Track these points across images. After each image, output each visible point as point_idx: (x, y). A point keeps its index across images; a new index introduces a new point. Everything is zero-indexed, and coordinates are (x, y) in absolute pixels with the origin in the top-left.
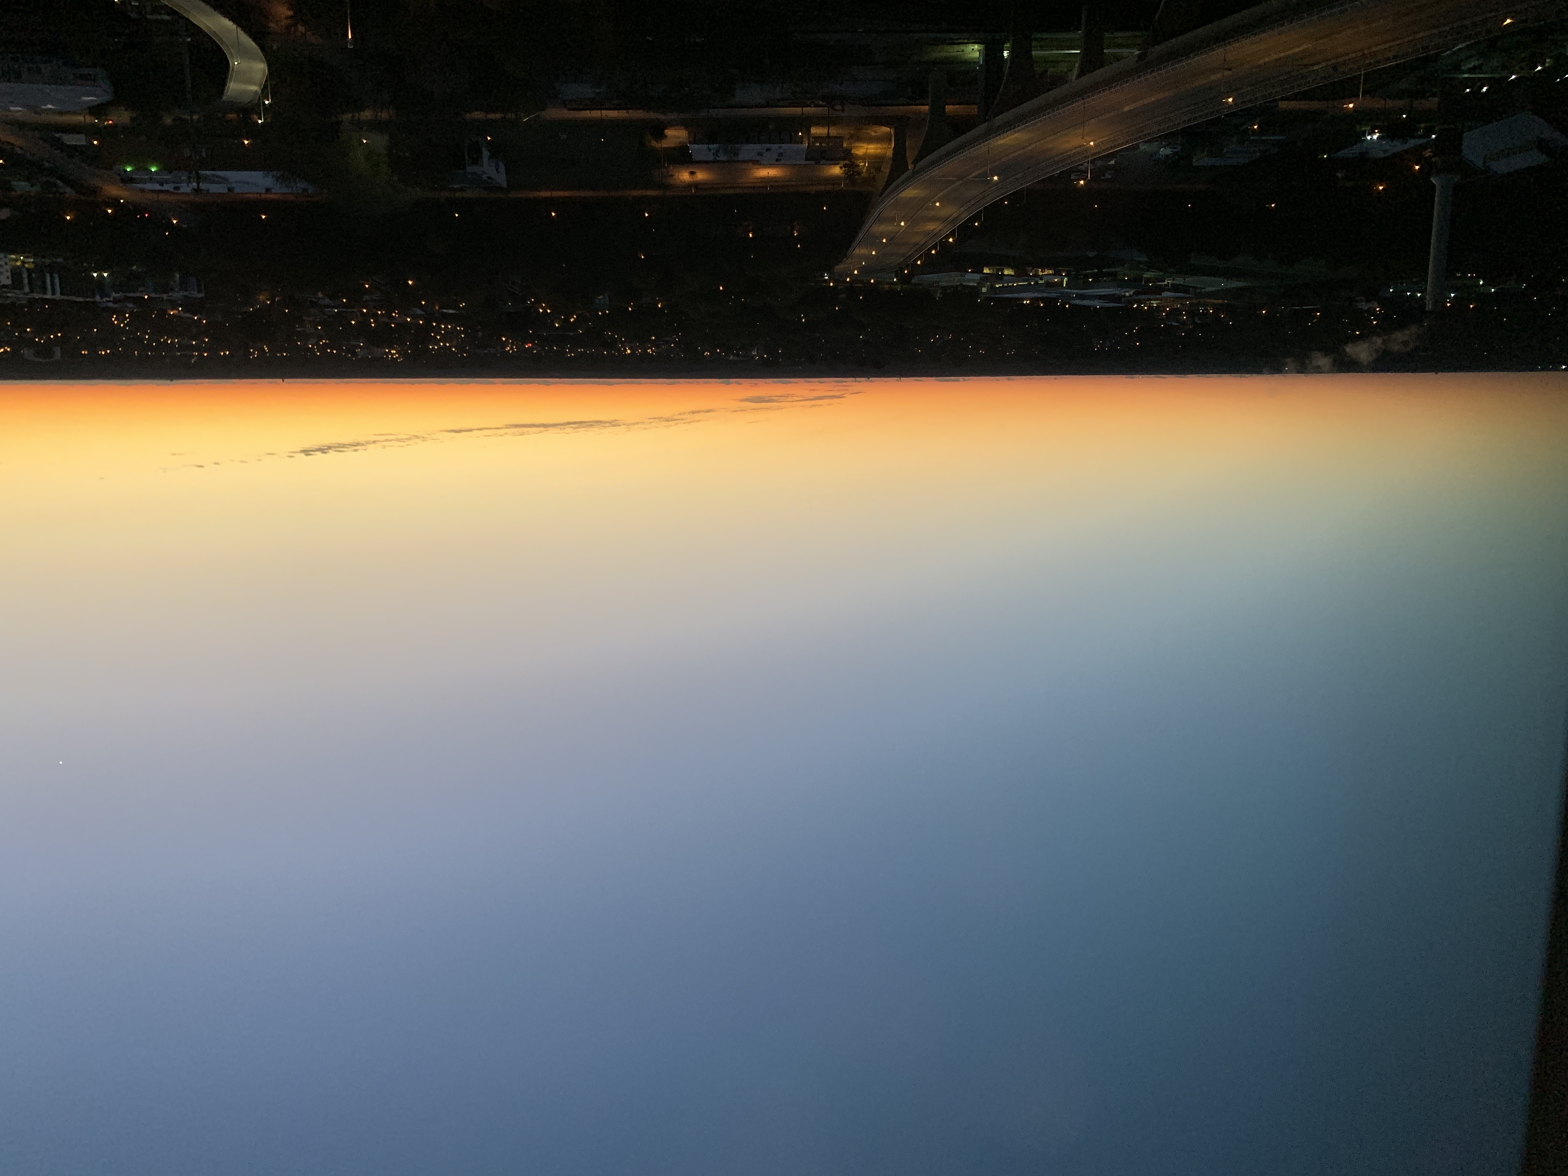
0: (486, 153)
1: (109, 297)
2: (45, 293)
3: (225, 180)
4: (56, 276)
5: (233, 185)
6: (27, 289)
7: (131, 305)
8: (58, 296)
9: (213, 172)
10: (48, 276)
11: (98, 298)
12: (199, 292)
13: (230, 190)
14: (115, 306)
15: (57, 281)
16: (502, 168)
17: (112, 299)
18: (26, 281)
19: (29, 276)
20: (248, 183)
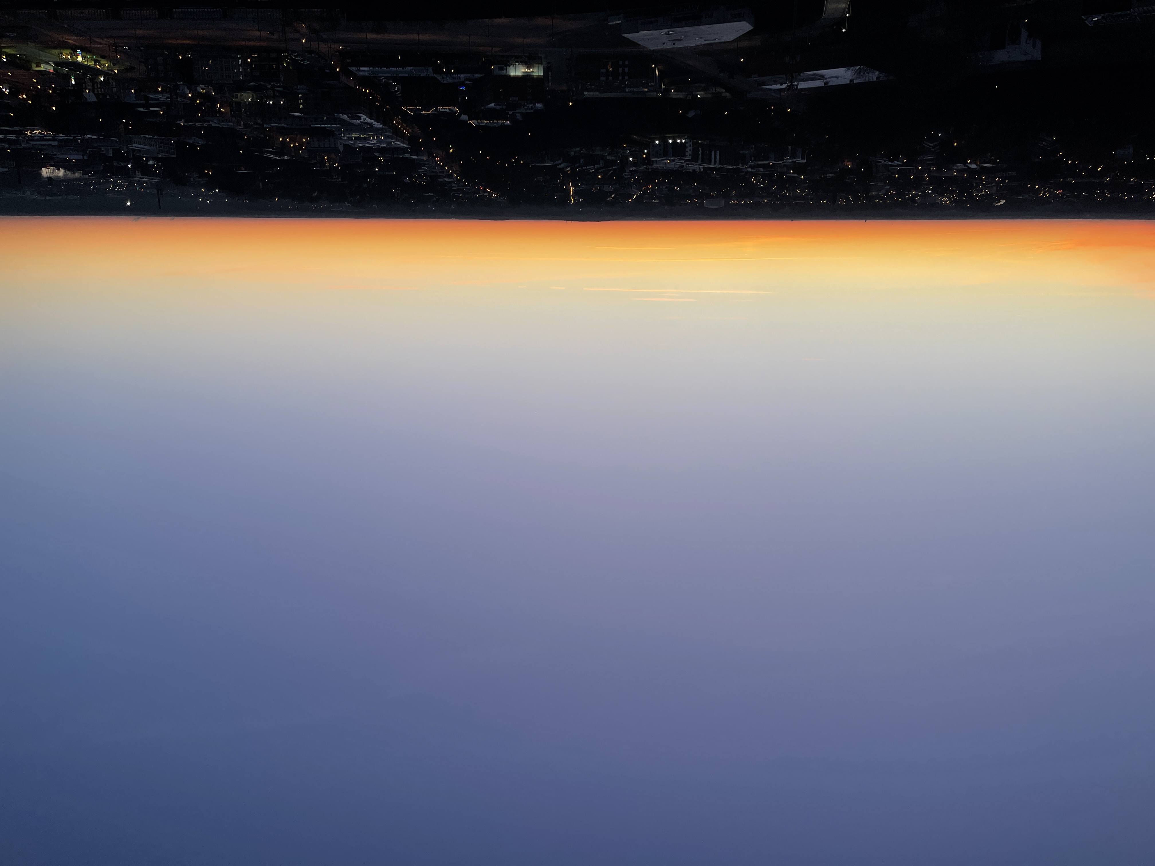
0: (1024, 34)
1: (747, 165)
2: (710, 163)
3: (822, 77)
4: (718, 152)
5: (828, 80)
6: (699, 162)
7: (761, 169)
8: (718, 166)
9: (814, 72)
10: (713, 152)
11: (741, 165)
12: (803, 158)
13: (825, 84)
14: (753, 170)
15: (718, 155)
16: (1039, 43)
17: (749, 166)
18: (700, 156)
19: (702, 154)
20: (837, 77)
